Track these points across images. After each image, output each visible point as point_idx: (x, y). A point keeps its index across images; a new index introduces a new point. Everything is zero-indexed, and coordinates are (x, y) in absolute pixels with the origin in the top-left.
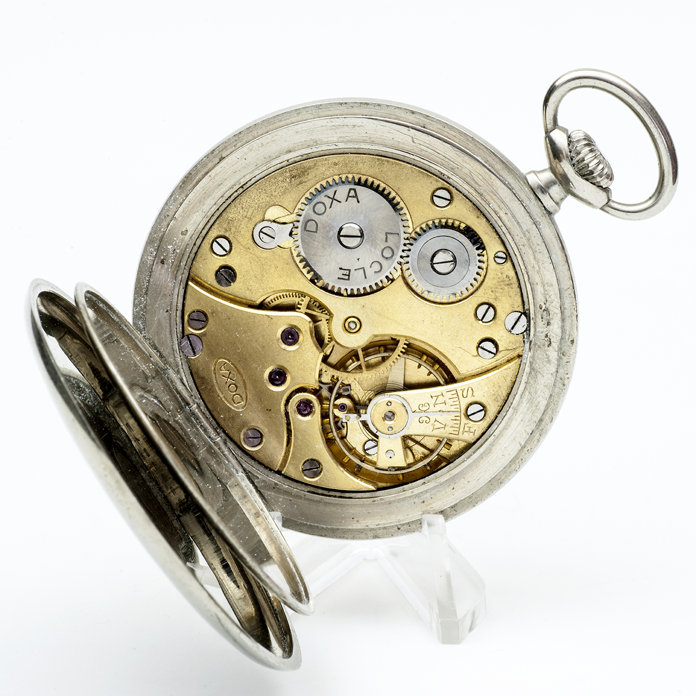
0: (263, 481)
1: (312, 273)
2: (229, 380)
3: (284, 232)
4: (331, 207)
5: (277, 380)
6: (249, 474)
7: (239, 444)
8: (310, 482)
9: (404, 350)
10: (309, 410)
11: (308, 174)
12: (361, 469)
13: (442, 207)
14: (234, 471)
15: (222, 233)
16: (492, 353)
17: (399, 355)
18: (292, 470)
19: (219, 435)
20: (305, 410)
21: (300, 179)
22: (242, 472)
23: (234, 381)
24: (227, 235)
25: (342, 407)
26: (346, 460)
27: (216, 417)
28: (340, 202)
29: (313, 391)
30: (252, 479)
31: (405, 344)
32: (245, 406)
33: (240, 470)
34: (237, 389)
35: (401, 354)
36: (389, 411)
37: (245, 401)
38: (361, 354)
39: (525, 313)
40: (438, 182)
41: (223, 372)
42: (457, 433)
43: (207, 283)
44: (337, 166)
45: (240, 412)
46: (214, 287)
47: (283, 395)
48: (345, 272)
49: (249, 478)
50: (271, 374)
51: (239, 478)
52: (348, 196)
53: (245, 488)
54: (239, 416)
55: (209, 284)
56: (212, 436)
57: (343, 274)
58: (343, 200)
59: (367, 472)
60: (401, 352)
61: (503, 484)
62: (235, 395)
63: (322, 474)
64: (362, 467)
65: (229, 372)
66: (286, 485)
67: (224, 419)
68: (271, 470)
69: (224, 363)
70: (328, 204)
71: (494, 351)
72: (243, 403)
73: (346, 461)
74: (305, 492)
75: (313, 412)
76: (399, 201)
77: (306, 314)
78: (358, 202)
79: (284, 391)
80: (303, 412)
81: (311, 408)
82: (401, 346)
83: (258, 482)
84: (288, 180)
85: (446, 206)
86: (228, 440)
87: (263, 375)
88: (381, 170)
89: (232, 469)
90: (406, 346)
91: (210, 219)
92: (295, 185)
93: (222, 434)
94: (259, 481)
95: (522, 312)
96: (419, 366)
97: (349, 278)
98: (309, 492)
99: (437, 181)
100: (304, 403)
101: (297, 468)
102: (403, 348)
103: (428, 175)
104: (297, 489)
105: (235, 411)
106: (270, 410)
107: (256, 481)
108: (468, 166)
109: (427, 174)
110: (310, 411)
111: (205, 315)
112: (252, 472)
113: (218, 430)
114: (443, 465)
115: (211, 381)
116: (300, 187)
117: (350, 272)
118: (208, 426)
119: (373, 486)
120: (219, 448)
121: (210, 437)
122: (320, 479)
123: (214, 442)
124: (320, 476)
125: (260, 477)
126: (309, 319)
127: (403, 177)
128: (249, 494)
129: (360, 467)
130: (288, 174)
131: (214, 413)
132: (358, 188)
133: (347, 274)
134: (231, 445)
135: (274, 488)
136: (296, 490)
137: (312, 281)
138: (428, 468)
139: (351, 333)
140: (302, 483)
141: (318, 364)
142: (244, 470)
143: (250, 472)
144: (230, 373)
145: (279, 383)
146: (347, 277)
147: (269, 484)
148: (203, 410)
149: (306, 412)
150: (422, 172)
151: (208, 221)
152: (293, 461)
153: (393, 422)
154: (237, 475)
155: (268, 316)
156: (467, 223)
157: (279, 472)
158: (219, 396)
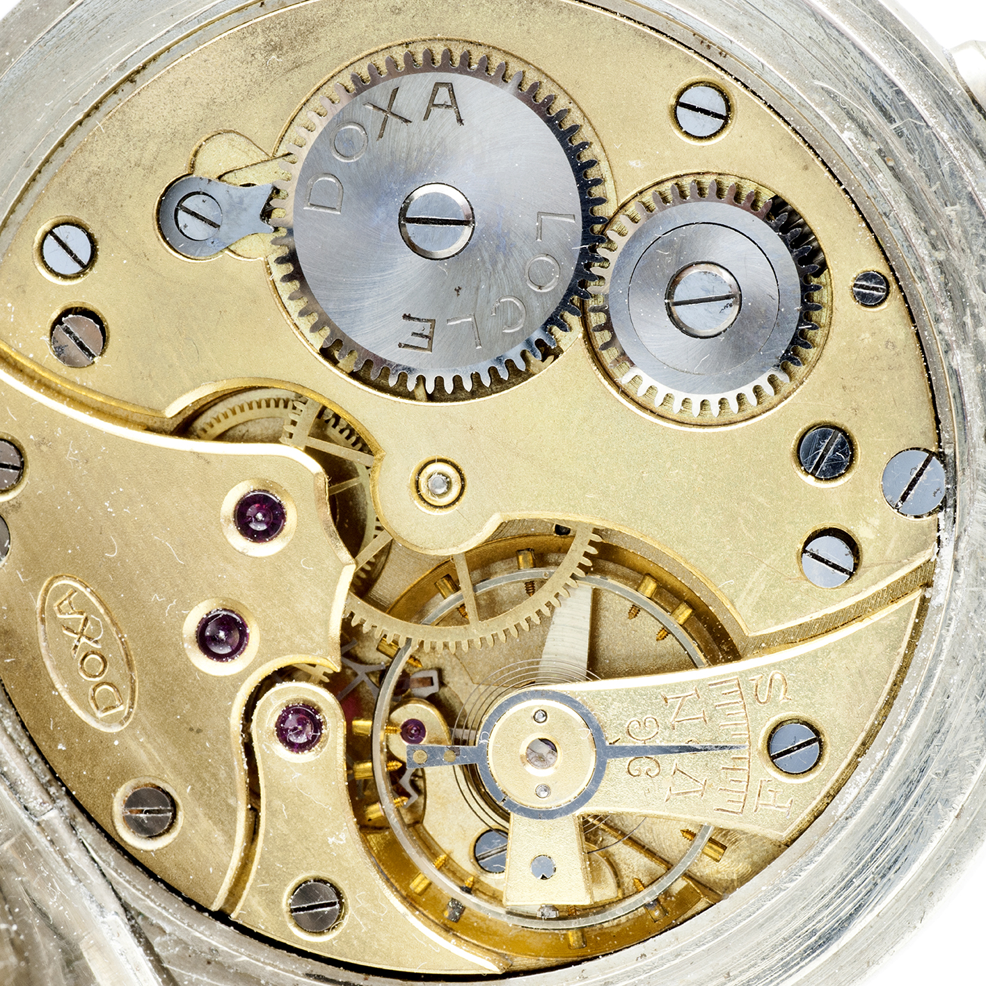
0: (179, 942)
1: (326, 332)
2: (83, 640)
3: (245, 209)
4: (381, 136)
5: (219, 642)
6: (139, 920)
7: (109, 829)
8: (312, 945)
9: (588, 563)
10: (311, 733)
11: (317, 40)
12: (461, 912)
13: (701, 138)
14: (94, 909)
15: (68, 214)
16: (842, 570)
17: (573, 577)
18: (260, 909)
19: (54, 801)
20: (299, 733)
21: (292, 56)
22: (116, 913)
23: (96, 642)
24: (83, 218)
25: (413, 731)
26: (417, 885)
27: (44, 747)
28: (406, 121)
29: (327, 680)
30: (148, 935)
31: (592, 543)
32: (127, 718)
33: (114, 905)
34: (105, 666)
35: (580, 573)
36: (542, 740)
37: (128, 701)
38: (463, 574)
39: (941, 456)
40: (690, 65)
41: (67, 616)
42: (736, 807)
43: (27, 358)
44: (402, 16)
45: (112, 737)
46: (44, 369)
47: (236, 688)
48: (417, 327)
49: (137, 932)
50: (204, 624)
51: (105, 929)
52: (432, 104)
53: (122, 959)
54: (109, 749)
55: (31, 360)
56: (30, 805)
57: (414, 334)
58: (416, 118)
59: (482, 924)
60: (581, 566)
61: (875, 968)
62: (98, 685)
63: (345, 922)
64: (464, 908)
65: (83, 617)
66: (243, 954)
67: (68, 756)
68: (201, 909)
69: (70, 591)
70: (374, 127)
71: (848, 563)
72: (121, 708)
73: (419, 890)
74: (297, 974)
75: (322, 739)
76: (579, 123)
77: (310, 451)
78: (460, 121)
79: (242, 677)
80: (293, 739)
81: (318, 726)
82: (579, 550)
83: (164, 945)
84: (258, 56)
85: (715, 135)
86: (80, 819)
87: (181, 627)
88: (526, 28)
89: (87, 903)
90: (593, 551)
91: (39, 172)
92: (281, 71)
93: (65, 802)
94: (165, 942)
95: (933, 449)
96: (635, 611)
97: (430, 344)
98: (309, 975)
99: (688, 60)
100: (297, 711)
101: (273, 903)
102: (586, 555)
103: (661, 43)
104: (275, 967)
105: (100, 734)
106: (199, 731)
107: (156, 941)
108: (779, 18)
109: (660, 41)
110: (314, 737)
111: (19, 451)
112: (147, 915)
113: (52, 790)
114: (701, 905)
115: (34, 643)
116: (296, 76)
117: (433, 327)
118: (23, 776)
119: (493, 961)
120: (52, 842)
121: (26, 808)
122: (339, 938)
123: (38, 824)
124: (340, 929)
125: (168, 929)
126: (315, 467)
127: (590, 50)
128: (133, 976)
129: (459, 908)
130: (260, 40)
131: (40, 739)
132: (461, 82)
133: (426, 333)
134: (88, 833)
135: (209, 963)
136: (271, 968)
137: (325, 353)
138: (657, 913)
139: (436, 507)
140: (290, 949)
141: (340, 600)
142: (126, 908)
143: (139, 914)
144: (86, 619)
145: (227, 650)
146: (424, 343)
147: (194, 951)
148: (10, 730)
149: (302, 739)
150: (644, 35)
151: (33, 179)
152: (264, 882)
153: (549, 772)
154: (101, 919)
155: (199, 455)
156: (774, 188)
157: (222, 916)
158: (54, 687)
